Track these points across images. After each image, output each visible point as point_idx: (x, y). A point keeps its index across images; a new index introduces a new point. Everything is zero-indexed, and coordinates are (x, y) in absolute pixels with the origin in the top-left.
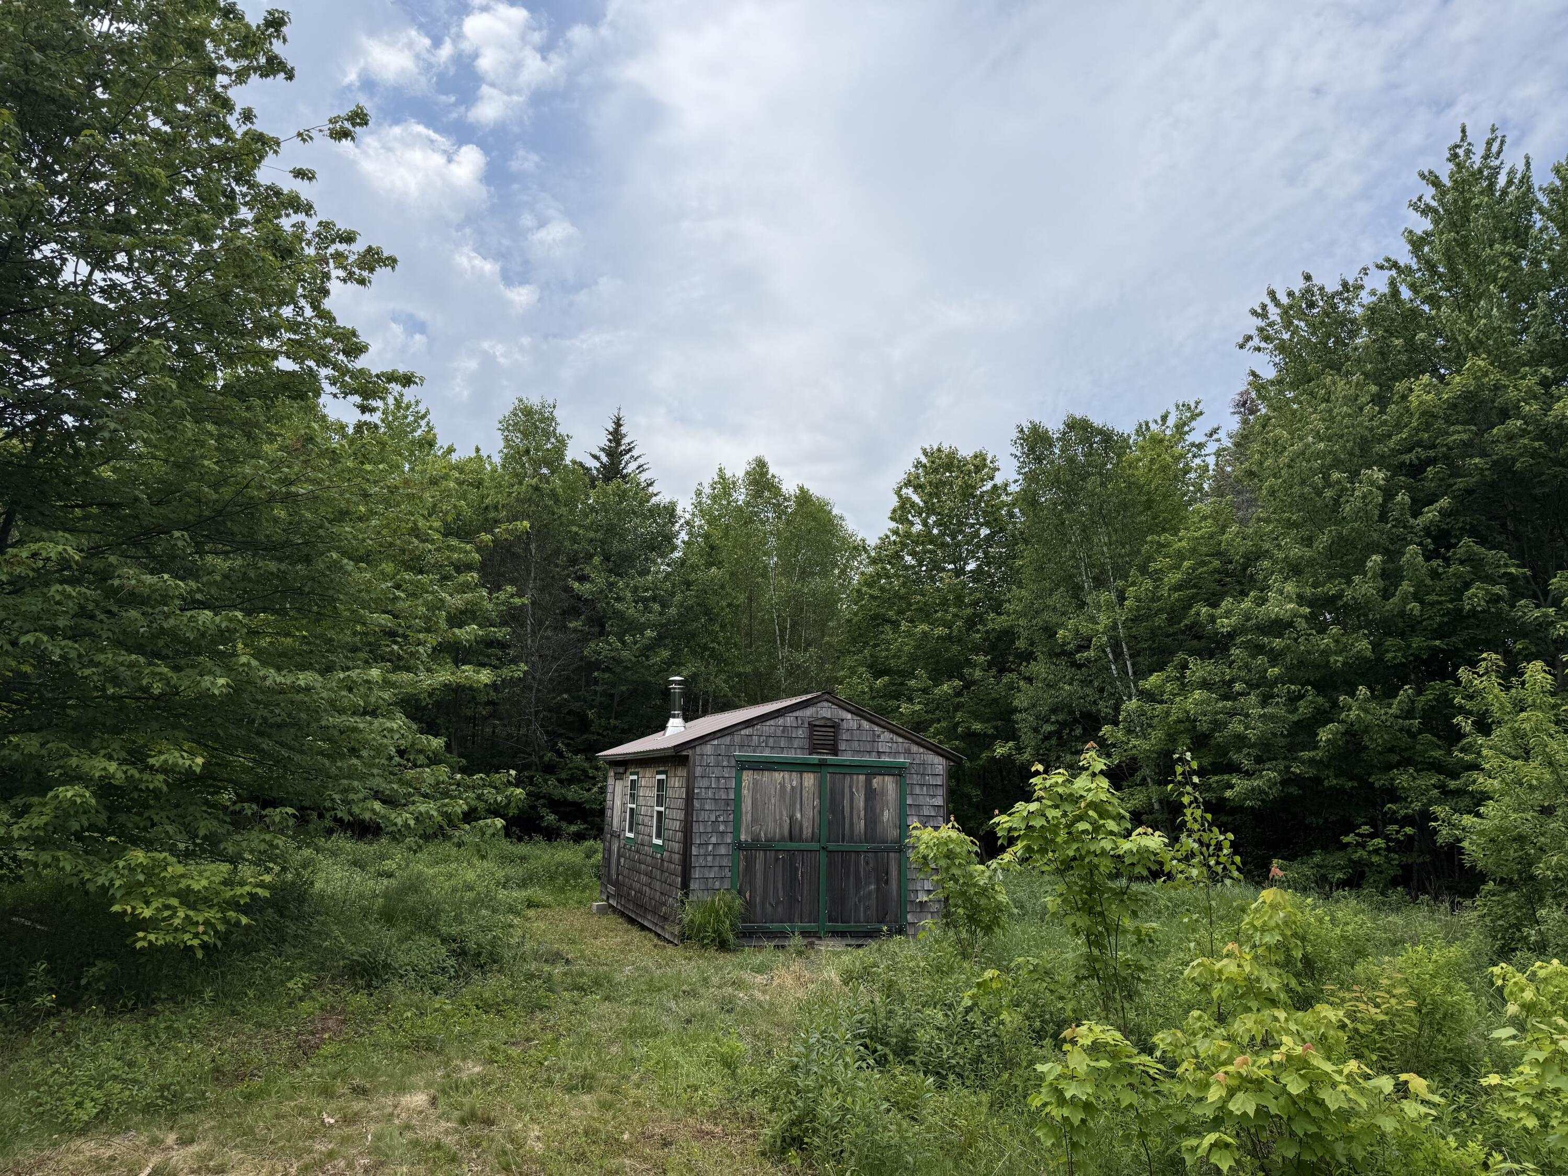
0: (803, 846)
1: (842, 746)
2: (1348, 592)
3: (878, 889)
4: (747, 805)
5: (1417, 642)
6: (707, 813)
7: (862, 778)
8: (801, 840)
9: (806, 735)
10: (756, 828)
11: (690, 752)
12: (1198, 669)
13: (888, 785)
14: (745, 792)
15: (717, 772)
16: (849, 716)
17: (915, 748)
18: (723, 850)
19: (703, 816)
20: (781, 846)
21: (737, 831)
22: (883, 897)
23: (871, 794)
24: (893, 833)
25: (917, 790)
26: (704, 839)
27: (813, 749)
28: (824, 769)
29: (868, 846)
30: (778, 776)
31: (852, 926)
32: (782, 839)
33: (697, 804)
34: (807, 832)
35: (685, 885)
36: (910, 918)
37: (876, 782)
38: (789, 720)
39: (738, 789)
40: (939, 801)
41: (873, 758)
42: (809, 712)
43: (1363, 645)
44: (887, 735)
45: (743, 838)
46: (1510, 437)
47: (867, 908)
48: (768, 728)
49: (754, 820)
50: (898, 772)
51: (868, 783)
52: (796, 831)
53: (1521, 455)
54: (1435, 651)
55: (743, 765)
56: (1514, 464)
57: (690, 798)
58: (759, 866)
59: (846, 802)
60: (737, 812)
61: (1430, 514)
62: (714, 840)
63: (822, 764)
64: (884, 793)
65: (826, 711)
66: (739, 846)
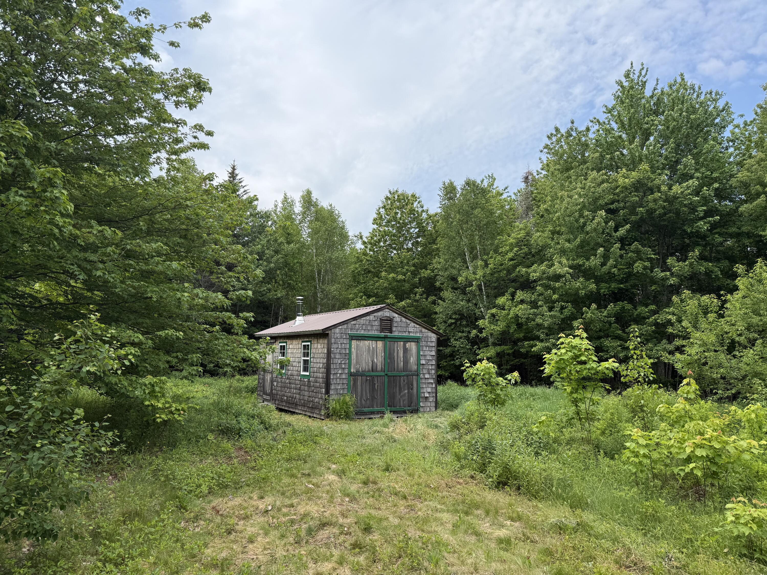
0: (377, 374)
1: (394, 329)
2: (587, 263)
3: (408, 392)
4: (354, 356)
5: (613, 285)
6: (337, 360)
7: (402, 343)
8: (377, 371)
9: (379, 324)
10: (358, 366)
11: (329, 332)
12: (520, 295)
13: (412, 346)
14: (353, 350)
15: (342, 341)
16: (397, 315)
17: (424, 330)
18: (344, 376)
19: (335, 361)
20: (368, 374)
21: (349, 368)
22: (410, 396)
23: (406, 350)
24: (415, 367)
25: (425, 349)
26: (336, 371)
27: (382, 330)
28: (386, 340)
29: (405, 373)
30: (367, 343)
31: (398, 408)
32: (369, 371)
33: (332, 356)
34: (379, 368)
35: (327, 392)
36: (421, 404)
37: (408, 345)
38: (371, 317)
39: (350, 349)
40: (433, 353)
41: (406, 334)
42: (379, 314)
43: (593, 286)
44: (412, 324)
45: (352, 370)
46: (655, 200)
47: (403, 401)
48: (362, 321)
49: (357, 363)
50: (417, 340)
51: (404, 345)
52: (375, 368)
53: (659, 208)
54: (620, 289)
55: (352, 338)
56: (655, 212)
57: (329, 352)
58: (359, 383)
59: (395, 354)
60: (350, 359)
61: (622, 231)
62: (340, 372)
63: (386, 337)
64: (411, 350)
65: (387, 313)
66: (351, 374)
